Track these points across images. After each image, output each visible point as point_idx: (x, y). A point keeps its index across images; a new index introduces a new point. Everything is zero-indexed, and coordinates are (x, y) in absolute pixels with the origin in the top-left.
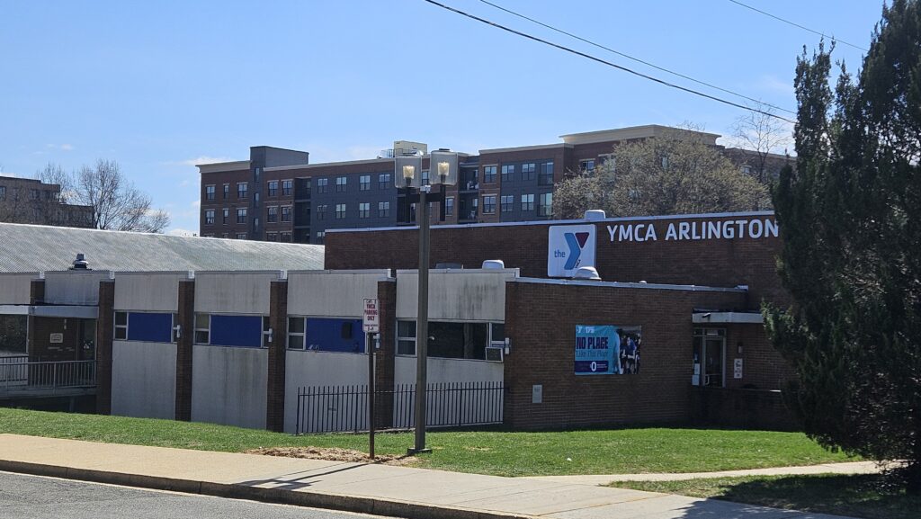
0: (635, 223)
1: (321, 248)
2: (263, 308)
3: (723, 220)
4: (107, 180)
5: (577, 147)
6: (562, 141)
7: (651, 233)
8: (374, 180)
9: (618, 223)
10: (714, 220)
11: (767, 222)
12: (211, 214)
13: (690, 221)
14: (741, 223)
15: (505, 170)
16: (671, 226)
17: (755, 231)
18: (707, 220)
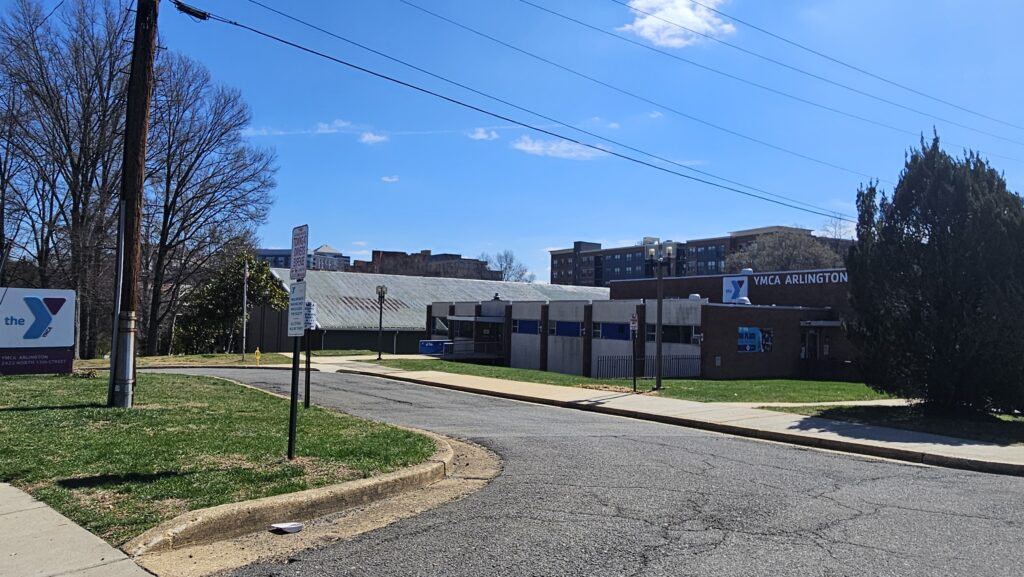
0: (768, 276)
1: (608, 290)
2: (581, 318)
3: (817, 273)
4: (508, 259)
5: (737, 238)
6: (729, 235)
7: (778, 280)
8: (634, 257)
9: (760, 276)
10: (812, 274)
11: (841, 274)
12: (555, 274)
13: (798, 274)
14: (827, 275)
15: (699, 250)
16: (789, 277)
17: (835, 279)
18: (808, 273)
